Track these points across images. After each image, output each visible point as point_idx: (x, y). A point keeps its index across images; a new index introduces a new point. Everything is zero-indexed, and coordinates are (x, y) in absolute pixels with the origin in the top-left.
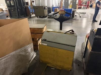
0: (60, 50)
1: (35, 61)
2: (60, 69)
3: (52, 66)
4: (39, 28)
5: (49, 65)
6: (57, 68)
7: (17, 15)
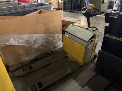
0: (76, 43)
1: (60, 50)
2: (75, 61)
3: (69, 57)
4: (71, 22)
5: (68, 55)
6: (73, 60)
7: (70, 8)
